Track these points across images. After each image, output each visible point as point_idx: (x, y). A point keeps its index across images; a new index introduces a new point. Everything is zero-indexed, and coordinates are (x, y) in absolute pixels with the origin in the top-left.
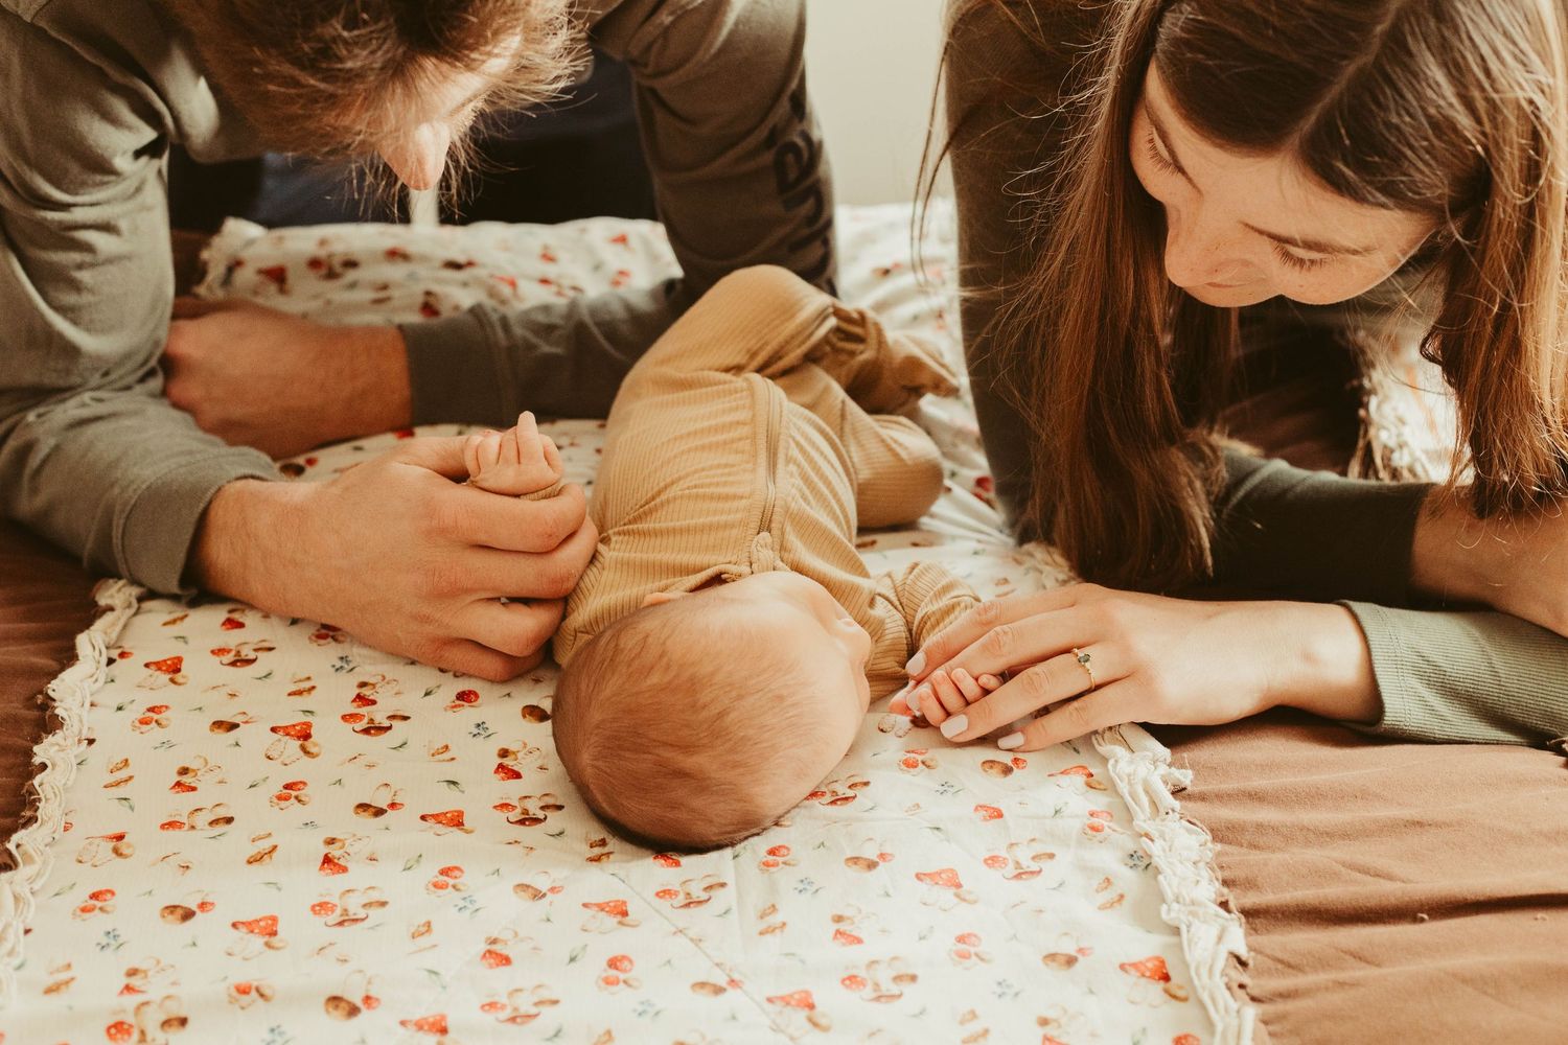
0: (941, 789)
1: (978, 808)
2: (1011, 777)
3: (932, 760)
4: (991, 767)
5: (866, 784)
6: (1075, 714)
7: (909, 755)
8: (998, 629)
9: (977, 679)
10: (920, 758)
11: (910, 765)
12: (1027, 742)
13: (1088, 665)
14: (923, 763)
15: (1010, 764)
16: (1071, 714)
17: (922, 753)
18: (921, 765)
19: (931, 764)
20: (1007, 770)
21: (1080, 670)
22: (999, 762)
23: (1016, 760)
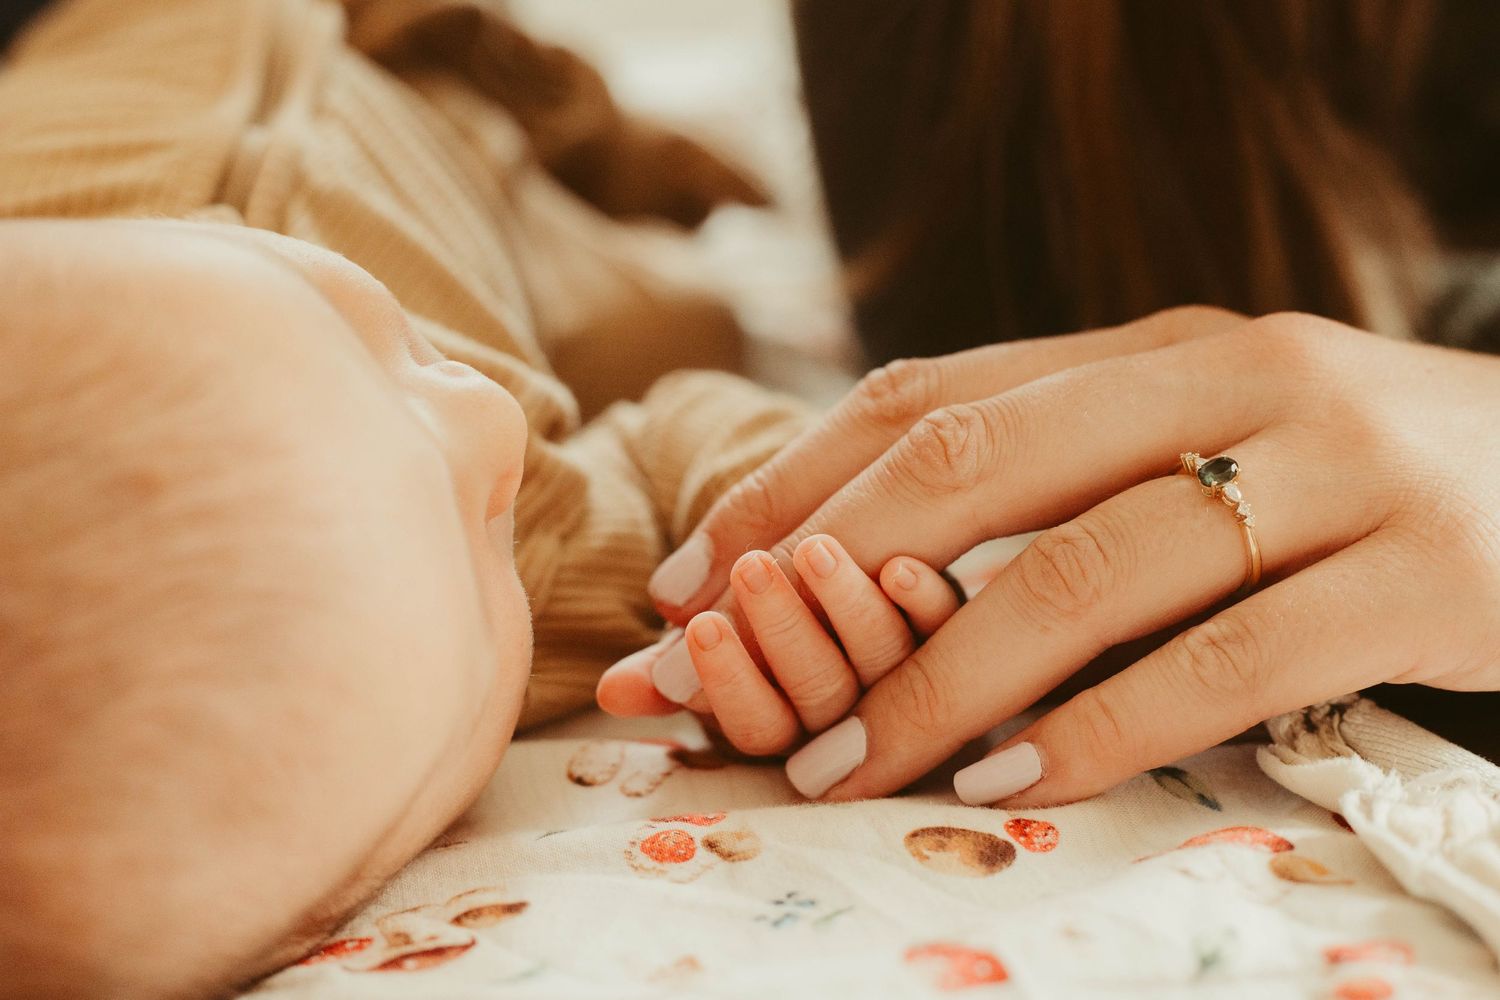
0: (775, 912)
1: (913, 954)
2: (1006, 875)
3: (739, 836)
4: (942, 846)
5: (514, 908)
6: (1209, 654)
7: (662, 827)
8: (937, 414)
9: (875, 577)
10: (699, 833)
11: (665, 852)
12: (1053, 768)
13: (1231, 489)
14: (711, 845)
15: (1003, 835)
16: (1196, 660)
17: (707, 821)
18: (702, 855)
19: (740, 846)
20: (995, 854)
21: (1209, 513)
22: (964, 832)
23: (1020, 827)
